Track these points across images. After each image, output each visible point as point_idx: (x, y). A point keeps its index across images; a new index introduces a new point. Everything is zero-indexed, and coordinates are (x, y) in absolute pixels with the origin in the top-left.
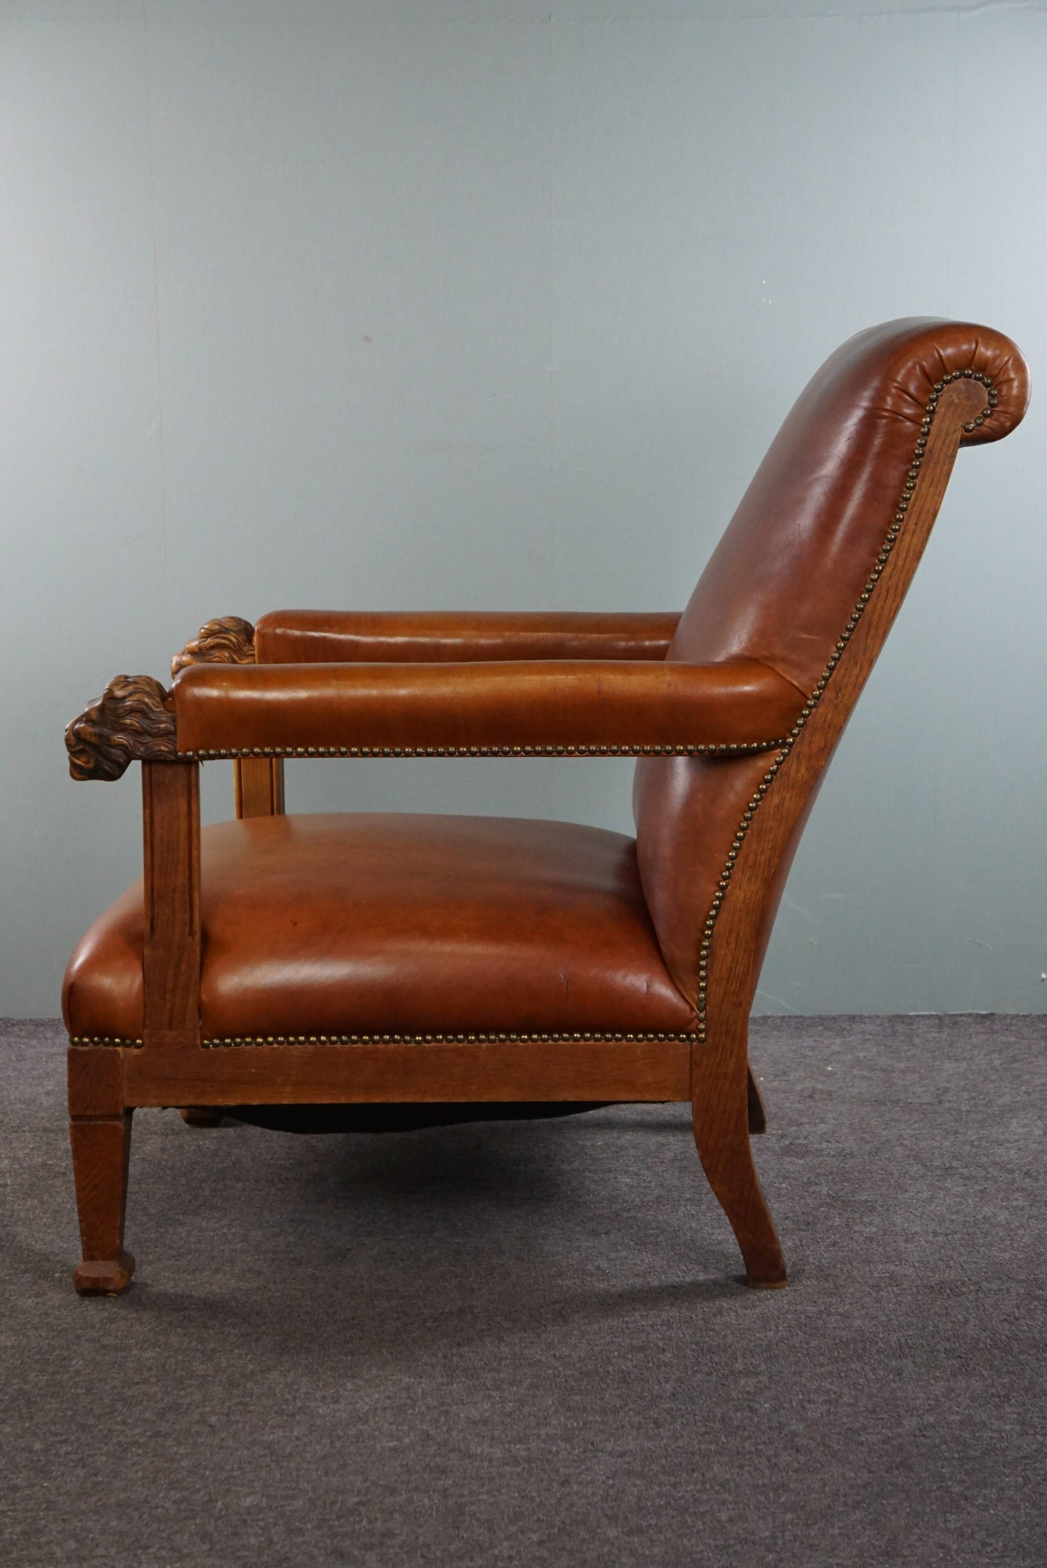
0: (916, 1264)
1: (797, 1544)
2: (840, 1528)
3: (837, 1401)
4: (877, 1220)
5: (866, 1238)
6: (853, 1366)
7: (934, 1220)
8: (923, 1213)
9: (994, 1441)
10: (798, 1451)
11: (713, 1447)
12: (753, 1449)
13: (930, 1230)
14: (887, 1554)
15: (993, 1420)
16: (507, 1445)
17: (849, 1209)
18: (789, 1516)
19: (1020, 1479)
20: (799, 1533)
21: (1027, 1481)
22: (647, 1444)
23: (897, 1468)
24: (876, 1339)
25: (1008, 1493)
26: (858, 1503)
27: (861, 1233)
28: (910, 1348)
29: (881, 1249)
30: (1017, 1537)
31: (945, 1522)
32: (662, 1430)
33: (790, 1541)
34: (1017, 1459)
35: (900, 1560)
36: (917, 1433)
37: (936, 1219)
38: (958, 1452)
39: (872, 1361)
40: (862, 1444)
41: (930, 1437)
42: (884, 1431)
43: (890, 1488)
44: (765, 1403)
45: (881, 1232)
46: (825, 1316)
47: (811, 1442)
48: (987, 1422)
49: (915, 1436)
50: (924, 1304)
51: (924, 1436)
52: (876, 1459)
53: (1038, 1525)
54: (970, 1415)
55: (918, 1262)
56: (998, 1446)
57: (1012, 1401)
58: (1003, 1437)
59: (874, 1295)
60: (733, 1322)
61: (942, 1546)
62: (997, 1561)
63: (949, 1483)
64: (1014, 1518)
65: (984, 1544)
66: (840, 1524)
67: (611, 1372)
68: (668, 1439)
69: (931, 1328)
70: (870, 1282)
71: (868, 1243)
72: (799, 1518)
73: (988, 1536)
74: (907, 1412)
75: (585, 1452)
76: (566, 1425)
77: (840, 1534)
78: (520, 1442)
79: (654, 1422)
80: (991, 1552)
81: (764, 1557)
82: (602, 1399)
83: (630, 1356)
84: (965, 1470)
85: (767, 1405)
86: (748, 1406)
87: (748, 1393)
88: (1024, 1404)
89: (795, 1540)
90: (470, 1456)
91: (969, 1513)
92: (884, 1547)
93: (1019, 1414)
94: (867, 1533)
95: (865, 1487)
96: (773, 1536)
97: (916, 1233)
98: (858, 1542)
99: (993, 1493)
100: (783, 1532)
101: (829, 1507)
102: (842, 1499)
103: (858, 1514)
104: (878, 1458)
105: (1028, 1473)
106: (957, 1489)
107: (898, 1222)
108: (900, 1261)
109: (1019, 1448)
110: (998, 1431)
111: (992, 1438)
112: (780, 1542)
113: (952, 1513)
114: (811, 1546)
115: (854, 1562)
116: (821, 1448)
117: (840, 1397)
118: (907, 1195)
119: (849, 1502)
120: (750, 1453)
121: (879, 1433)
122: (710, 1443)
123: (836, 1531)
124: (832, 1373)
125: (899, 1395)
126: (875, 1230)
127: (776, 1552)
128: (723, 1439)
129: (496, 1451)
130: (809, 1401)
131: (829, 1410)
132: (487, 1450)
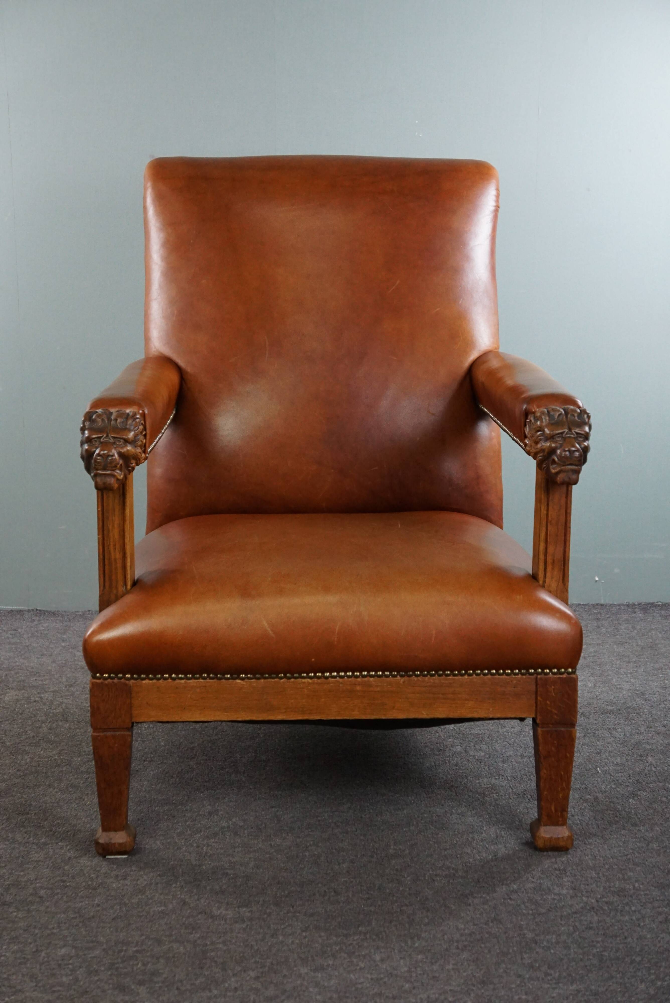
0: (509, 778)
1: (425, 976)
2: (453, 965)
3: (454, 875)
4: (484, 747)
5: (477, 760)
6: (466, 850)
7: (521, 747)
8: (515, 742)
9: (556, 902)
10: (428, 911)
11: (372, 909)
12: (399, 910)
13: (519, 754)
14: (483, 982)
15: (555, 887)
16: (237, 909)
17: (467, 740)
18: (420, 957)
19: (571, 928)
20: (427, 969)
21: (575, 929)
22: (329, 908)
23: (492, 922)
24: (482, 831)
25: (564, 938)
26: (465, 946)
27: (474, 756)
29: (486, 768)
30: (567, 969)
31: (522, 959)
32: (339, 897)
33: (420, 974)
34: (569, 914)
35: (491, 986)
36: (506, 897)
37: (523, 746)
38: (532, 910)
39: (478, 847)
40: (470, 905)
41: (514, 900)
43: (487, 936)
44: (408, 876)
45: (487, 756)
46: (449, 815)
48: (551, 888)
49: (504, 899)
50: (513, 806)
51: (510, 899)
52: (478, 916)
53: (581, 960)
54: (540, 883)
55: (510, 776)
56: (558, 905)
57: (568, 873)
58: (561, 899)
59: (481, 799)
60: (389, 820)
61: (520, 976)
62: (554, 986)
63: (526, 932)
64: (566, 955)
65: (547, 974)
66: (453, 962)
67: (307, 856)
68: (343, 903)
69: (517, 823)
70: (479, 790)
71: (479, 763)
72: (427, 958)
73: (549, 968)
74: (500, 882)
75: (288, 913)
76: (276, 894)
77: (453, 969)
78: (246, 906)
79: (335, 892)
80: (551, 980)
81: (402, 986)
82: (301, 875)
83: (320, 844)
84: (536, 922)
85: (408, 878)
86: (397, 880)
87: (397, 870)
88: (575, 875)
89: (424, 974)
90: (212, 917)
91: (537, 953)
92: (481, 978)
93: (572, 882)
94: (471, 968)
95: (470, 935)
96: (410, 971)
97: (510, 756)
98: (465, 974)
99: (554, 938)
100: (416, 968)
101: (447, 950)
102: (455, 944)
103: (465, 955)
104: (480, 914)
105: (577, 924)
106: (530, 935)
107: (498, 748)
108: (499, 776)
109: (571, 906)
110: (559, 894)
111: (554, 899)
112: (414, 975)
113: (526, 953)
114: (434, 977)
115: (462, 989)
117: (457, 871)
118: (505, 730)
119: (460, 947)
121: (481, 897)
122: (371, 906)
123: (451, 967)
124: (452, 855)
125: (495, 870)
126: (483, 754)
127: (411, 982)
128: (379, 903)
129: (229, 913)
130: (436, 875)
131: (449, 881)
132: (224, 912)
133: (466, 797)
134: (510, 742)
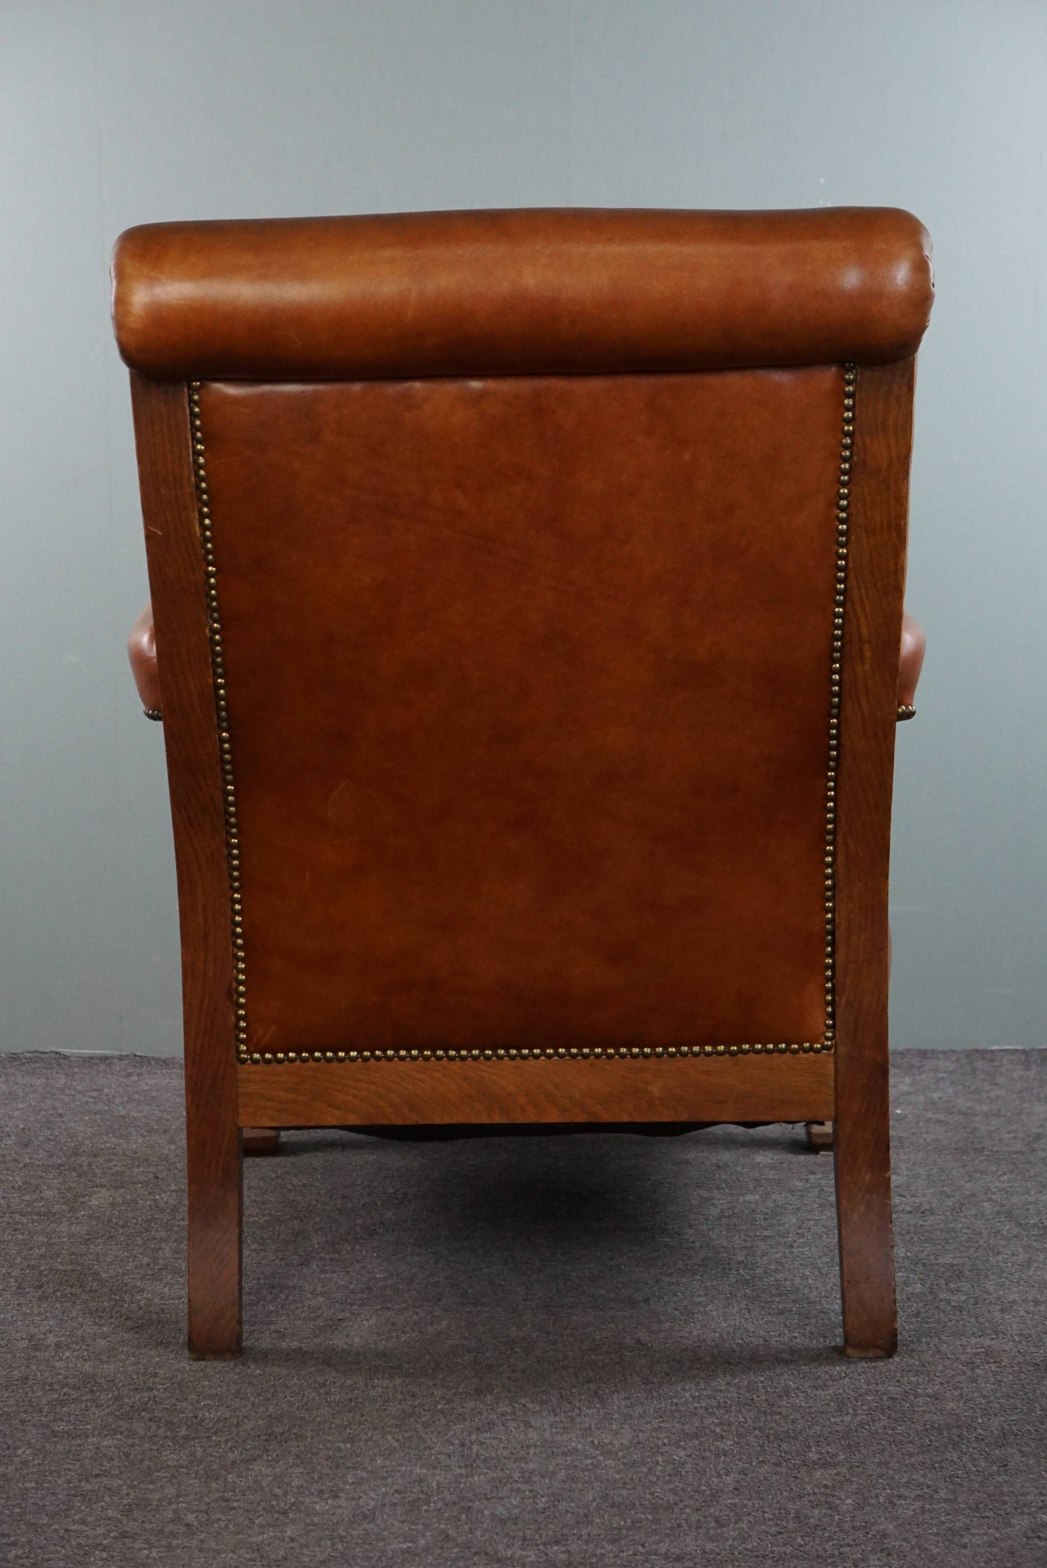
28: (1016, 1435)
42: (991, 1531)
47: (905, 1544)
116: (917, 1551)
120: (832, 1556)
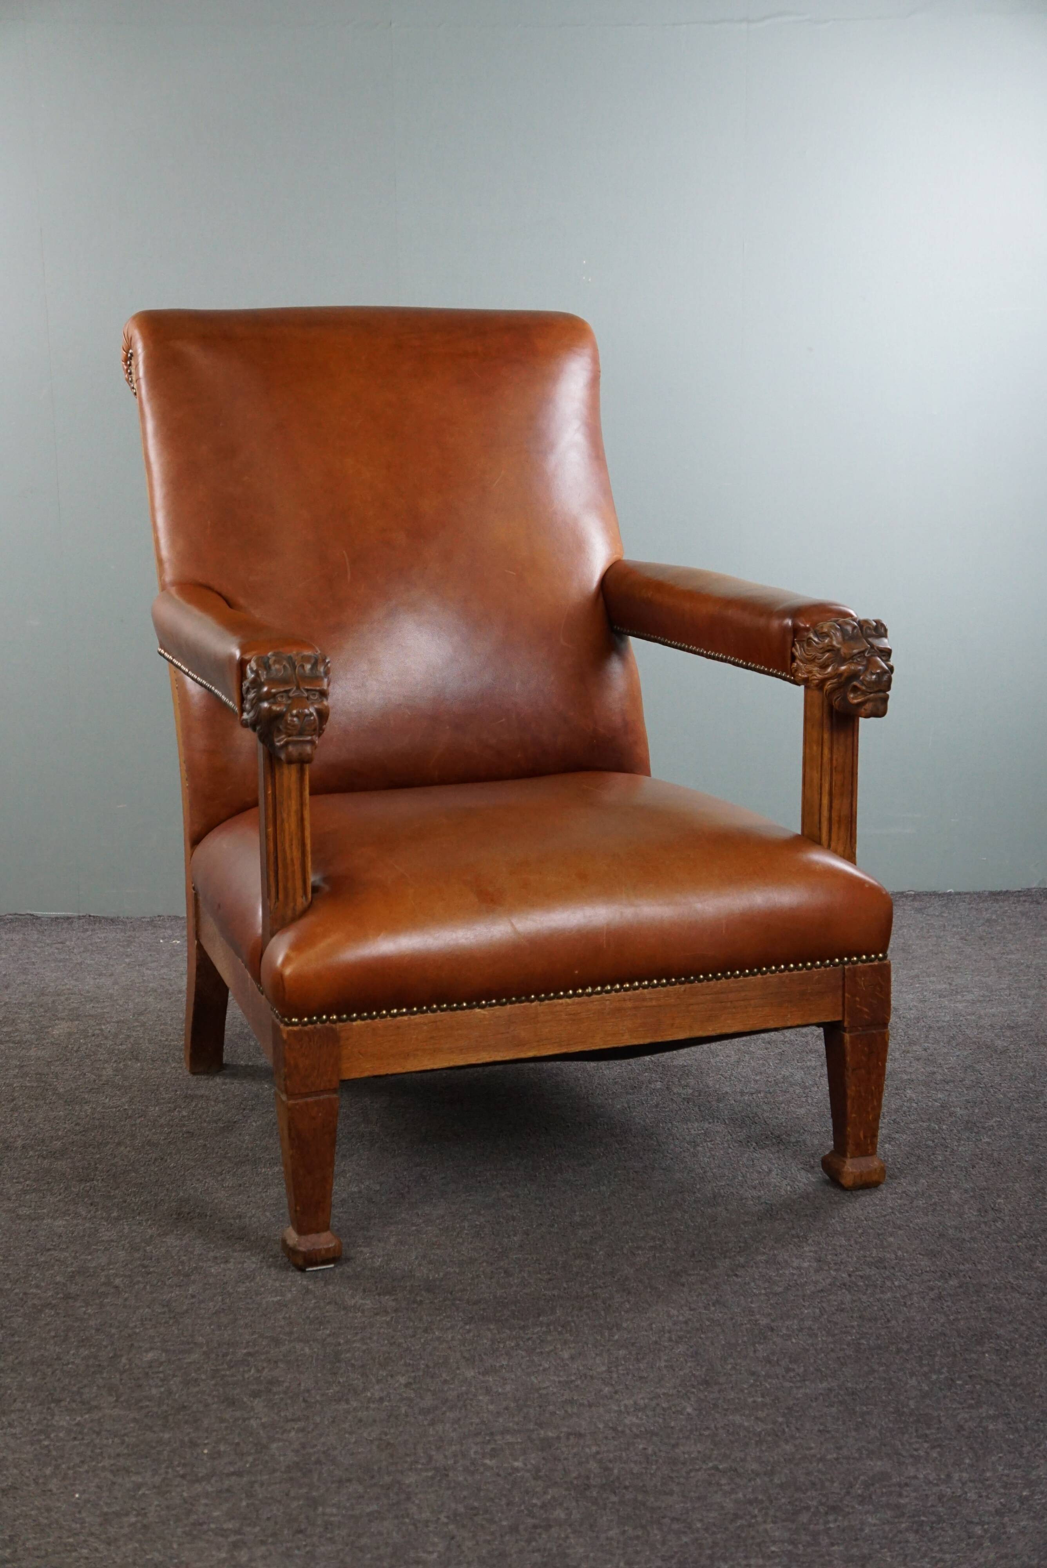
1: (630, 1377)
2: (666, 1361)
3: (661, 1246)
4: (692, 1082)
5: (684, 1099)
6: (674, 1214)
7: (741, 1081)
8: (732, 1075)
9: (795, 1277)
10: (629, 1293)
11: (556, 1292)
12: (590, 1293)
14: (706, 1383)
15: (794, 1259)
16: (377, 1297)
17: (669, 1073)
18: (622, 1352)
19: (817, 1311)
20: (631, 1367)
21: (823, 1311)
22: (499, 1292)
23: (714, 1305)
24: (694, 1190)
25: (808, 1323)
26: (680, 1338)
27: (679, 1094)
28: (723, 1197)
29: (696, 1109)
30: (815, 1362)
31: (755, 1351)
32: (511, 1279)
33: (623, 1374)
34: (814, 1293)
35: (716, 1388)
36: (730, 1273)
37: (743, 1079)
38: (765, 1289)
39: (691, 1209)
40: (683, 1285)
41: (741, 1277)
42: (702, 1272)
43: (708, 1323)
44: (600, 1250)
45: (696, 1094)
47: (640, 1285)
48: (789, 1260)
49: (728, 1276)
51: (736, 1275)
52: (695, 1298)
53: (832, 1350)
54: (774, 1255)
56: (799, 1282)
57: (810, 1241)
58: (802, 1274)
59: (692, 1150)
60: (571, 1179)
61: (753, 1374)
62: (799, 1384)
63: (758, 1317)
64: (812, 1345)
65: (788, 1370)
66: (666, 1358)
67: (466, 1227)
68: (517, 1286)
69: (740, 1178)
70: (688, 1138)
71: (686, 1103)
72: (630, 1353)
73: (791, 1362)
74: (721, 1254)
75: (444, 1300)
76: (428, 1277)
77: (666, 1367)
78: (390, 1293)
79: (505, 1272)
80: (794, 1377)
81: (601, 1391)
82: (458, 1252)
83: (483, 1212)
84: (771, 1304)
85: (601, 1253)
86: (587, 1254)
87: (585, 1242)
88: (819, 1243)
89: (628, 1374)
90: (345, 1308)
91: (774, 1343)
92: (703, 1377)
93: (816, 1252)
94: (689, 1364)
95: (686, 1323)
96: (609, 1371)
98: (681, 1373)
99: (795, 1324)
100: (616, 1367)
101: (656, 1342)
102: (667, 1335)
103: (681, 1348)
104: (697, 1296)
105: (824, 1305)
106: (764, 1321)
107: (711, 1084)
109: (816, 1283)
110: (799, 1268)
111: (793, 1274)
112: (615, 1376)
113: (760, 1343)
114: (641, 1378)
115: (678, 1391)
116: (649, 1290)
117: (664, 1242)
118: (717, 1059)
119: (674, 1338)
120: (588, 1296)
121: (698, 1274)
122: (553, 1289)
123: (663, 1364)
124: (656, 1221)
125: (714, 1239)
126: (691, 1091)
127: (612, 1385)
128: (565, 1285)
129: (368, 1302)
130: (638, 1248)
131: (654, 1255)
132: (361, 1301)
133: (672, 1146)
134: (726, 1075)
